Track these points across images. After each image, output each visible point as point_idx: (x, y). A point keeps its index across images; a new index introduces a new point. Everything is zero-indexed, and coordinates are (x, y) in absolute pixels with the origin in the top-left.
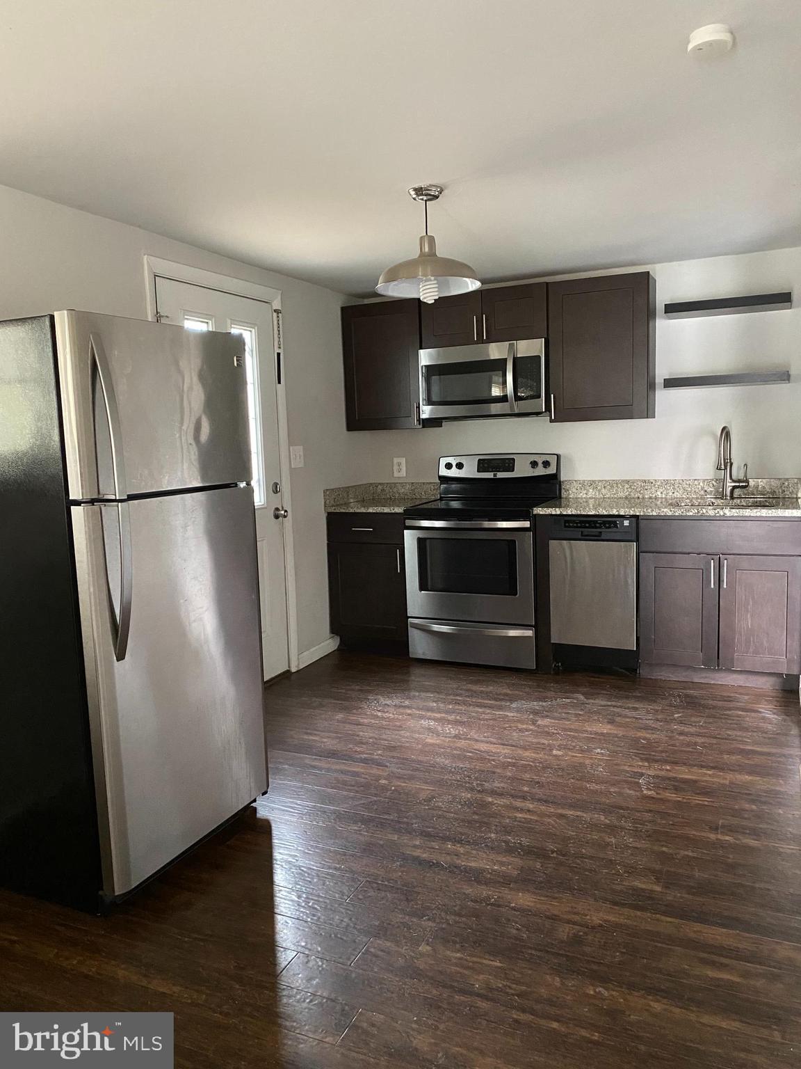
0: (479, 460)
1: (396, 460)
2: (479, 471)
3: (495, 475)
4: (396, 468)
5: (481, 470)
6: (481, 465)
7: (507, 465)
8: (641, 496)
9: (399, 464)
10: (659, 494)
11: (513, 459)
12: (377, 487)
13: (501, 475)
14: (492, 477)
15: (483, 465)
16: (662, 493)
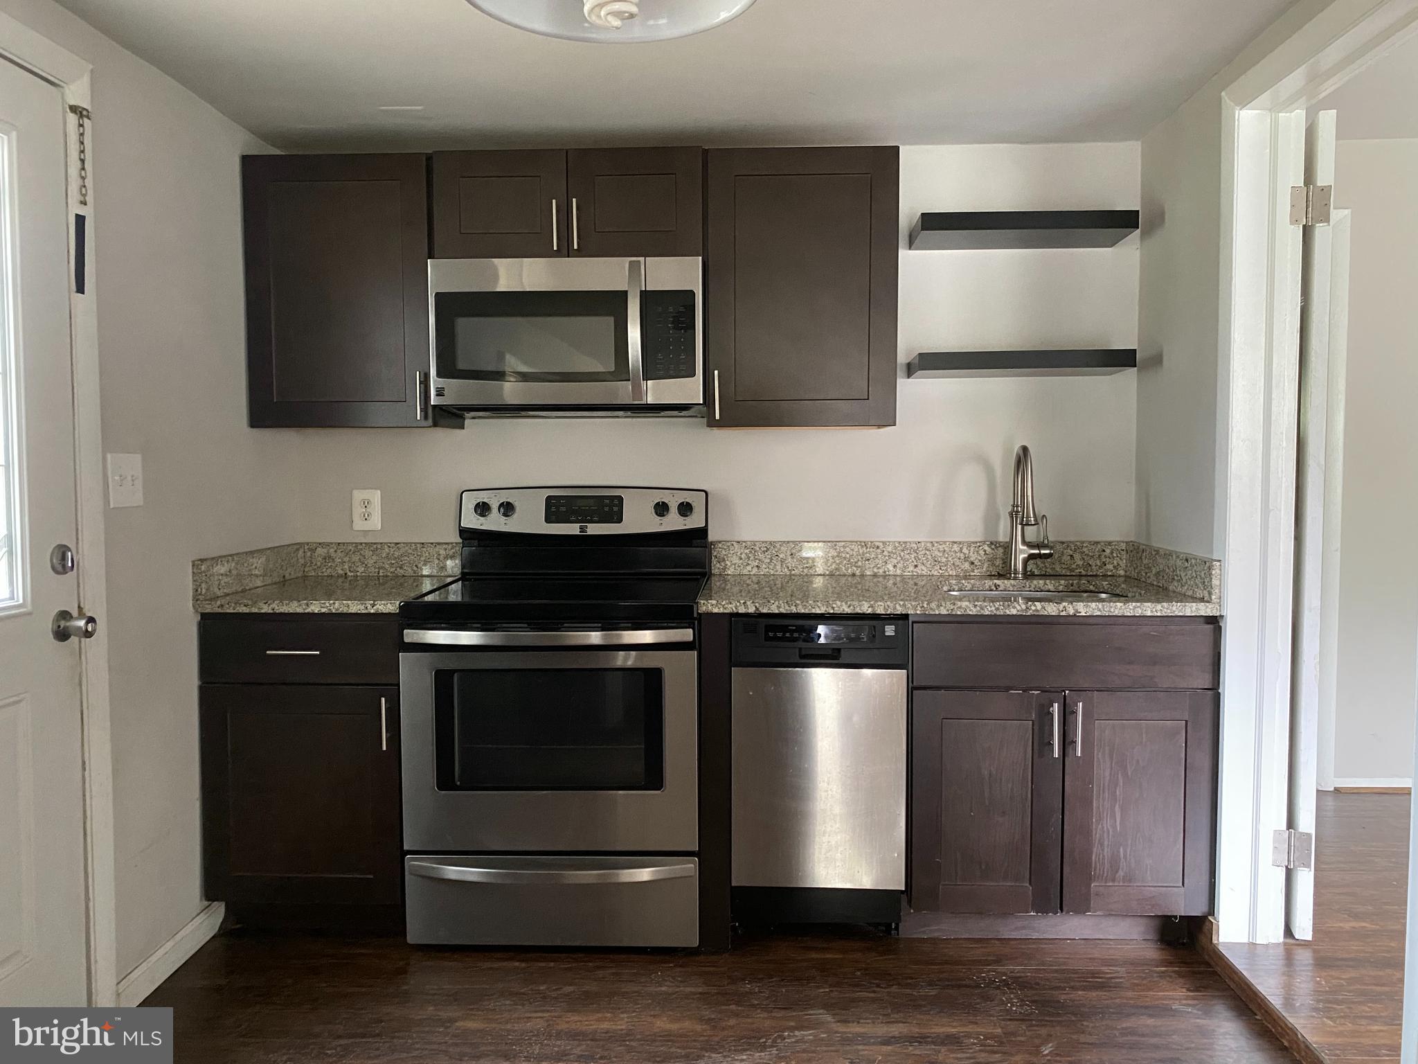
0: (549, 499)
1: (359, 495)
2: (548, 520)
3: (582, 529)
4: (358, 510)
5: (553, 518)
6: (553, 509)
7: (606, 509)
8: (858, 573)
9: (366, 504)
10: (891, 568)
11: (620, 499)
12: (313, 550)
13: (594, 529)
14: (577, 532)
15: (558, 507)
16: (895, 566)
